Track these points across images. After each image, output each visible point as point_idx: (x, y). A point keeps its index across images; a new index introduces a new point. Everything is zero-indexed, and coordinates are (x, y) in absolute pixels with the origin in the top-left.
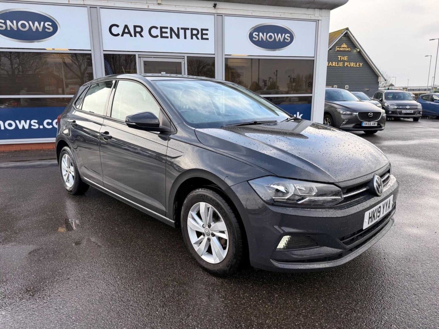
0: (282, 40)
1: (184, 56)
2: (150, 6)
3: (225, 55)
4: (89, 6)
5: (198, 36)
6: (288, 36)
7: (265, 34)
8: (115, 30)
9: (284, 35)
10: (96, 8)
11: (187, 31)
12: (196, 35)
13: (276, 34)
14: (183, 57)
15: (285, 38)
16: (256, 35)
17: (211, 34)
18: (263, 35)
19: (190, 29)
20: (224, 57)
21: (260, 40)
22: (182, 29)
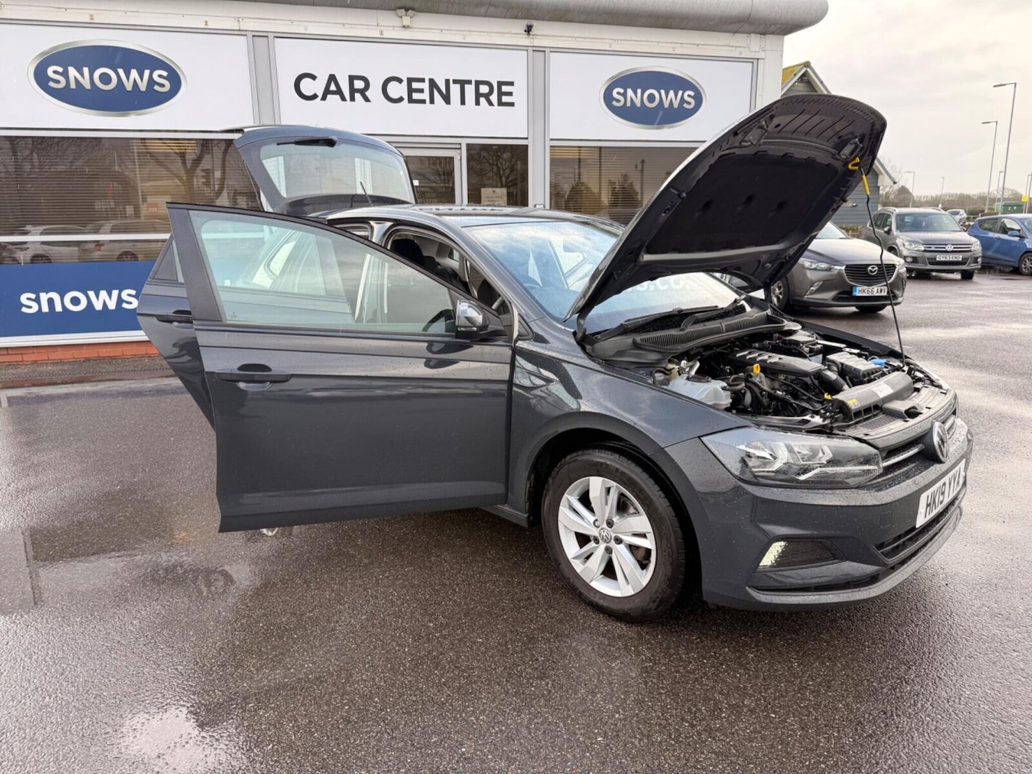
0: (676, 105)
1: (460, 144)
2: (384, 32)
3: (551, 140)
4: (250, 34)
5: (491, 97)
6: (689, 96)
7: (639, 91)
8: (307, 87)
9: (680, 93)
10: (267, 36)
11: (467, 87)
12: (487, 96)
13: (663, 92)
14: (458, 146)
15: (683, 101)
16: (618, 93)
17: (519, 94)
18: (635, 93)
19: (473, 83)
20: (549, 144)
21: (629, 104)
22: (455, 82)
